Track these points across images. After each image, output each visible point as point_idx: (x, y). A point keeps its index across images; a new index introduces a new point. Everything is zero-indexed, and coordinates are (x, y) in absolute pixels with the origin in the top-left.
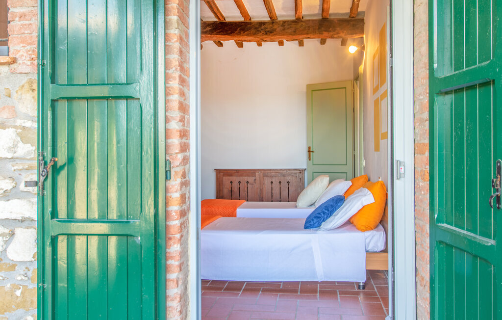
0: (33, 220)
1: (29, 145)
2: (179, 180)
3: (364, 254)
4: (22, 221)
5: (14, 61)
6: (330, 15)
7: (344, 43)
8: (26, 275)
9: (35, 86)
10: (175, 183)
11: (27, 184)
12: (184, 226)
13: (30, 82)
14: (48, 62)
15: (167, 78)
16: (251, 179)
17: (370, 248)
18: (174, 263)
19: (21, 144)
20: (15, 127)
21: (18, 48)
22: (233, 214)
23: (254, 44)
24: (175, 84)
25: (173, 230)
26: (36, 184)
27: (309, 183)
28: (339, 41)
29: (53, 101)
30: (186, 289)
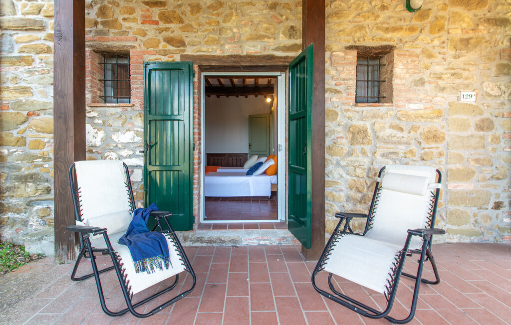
0: (141, 166)
1: (139, 138)
2: (198, 151)
3: (270, 185)
4: (136, 166)
5: (134, 105)
6: (259, 85)
7: (265, 97)
8: (138, 187)
9: (142, 115)
10: (196, 152)
11: (140, 152)
12: (199, 168)
13: (140, 114)
14: (148, 106)
15: (194, 113)
16: (223, 158)
17: (273, 182)
18: (196, 181)
19: (136, 137)
20: (134, 130)
21: (135, 100)
22: (216, 171)
23: (225, 97)
24: (196, 115)
25: (195, 169)
26: (143, 152)
27: (250, 158)
28: (264, 96)
29: (150, 121)
30: (200, 192)
